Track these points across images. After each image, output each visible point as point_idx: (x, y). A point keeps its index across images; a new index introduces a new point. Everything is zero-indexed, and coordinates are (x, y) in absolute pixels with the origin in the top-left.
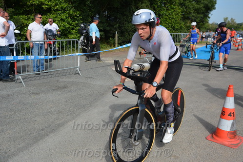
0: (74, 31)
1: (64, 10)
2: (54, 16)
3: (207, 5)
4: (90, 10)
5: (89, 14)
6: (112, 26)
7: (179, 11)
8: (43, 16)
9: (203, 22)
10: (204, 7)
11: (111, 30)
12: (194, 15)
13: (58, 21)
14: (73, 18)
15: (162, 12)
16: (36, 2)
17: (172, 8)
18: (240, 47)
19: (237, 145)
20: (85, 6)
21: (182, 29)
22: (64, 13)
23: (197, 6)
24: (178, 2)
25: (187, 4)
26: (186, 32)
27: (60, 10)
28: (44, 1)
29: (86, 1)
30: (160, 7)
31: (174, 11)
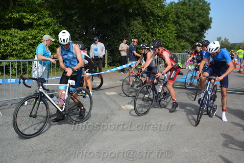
1: (47, 25)
2: (37, 31)
3: (203, 24)
7: (173, 29)
8: (22, 32)
10: (199, 26)
12: (189, 33)
16: (16, 15)
17: (166, 26)
20: (72, 21)
21: (176, 49)
22: (48, 28)
23: (192, 25)
24: (172, 19)
25: (181, 22)
26: (180, 52)
27: (43, 26)
28: (24, 14)
29: (72, 15)
30: (153, 24)
31: (168, 29)
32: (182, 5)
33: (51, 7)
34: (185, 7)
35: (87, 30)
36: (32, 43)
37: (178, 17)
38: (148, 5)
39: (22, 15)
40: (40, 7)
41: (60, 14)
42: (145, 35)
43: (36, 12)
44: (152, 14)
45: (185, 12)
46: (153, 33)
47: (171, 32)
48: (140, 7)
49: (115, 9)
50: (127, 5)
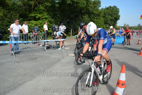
0: (51, 29)
1: (46, 19)
2: (42, 21)
3: (116, 17)
4: (59, 19)
5: (58, 21)
6: (70, 26)
7: (103, 20)
8: (36, 22)
9: (114, 25)
10: (114, 18)
11: (69, 28)
12: (110, 22)
14: (51, 22)
15: (94, 20)
16: (33, 15)
17: (99, 18)
20: (57, 17)
23: (111, 18)
24: (102, 15)
25: (106, 17)
27: (44, 19)
29: (57, 14)
30: (93, 18)
31: (100, 20)
32: (107, 9)
33: (48, 11)
34: (108, 10)
36: (40, 26)
37: (105, 15)
38: (91, 9)
39: (36, 15)
40: (43, 11)
41: (51, 13)
43: (42, 13)
44: (93, 13)
45: (108, 12)
48: (87, 10)
49: (76, 11)
50: (81, 9)
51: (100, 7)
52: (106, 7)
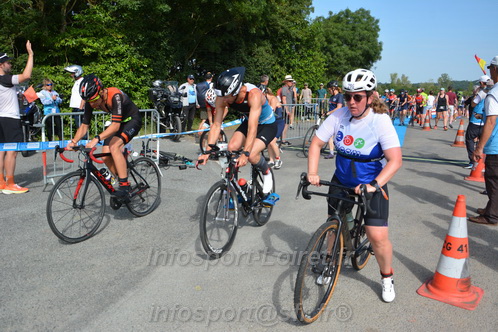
0: (138, 95)
1: (120, 56)
2: (103, 66)
3: (368, 52)
4: (168, 57)
5: (164, 65)
7: (322, 60)
10: (362, 55)
13: (111, 75)
14: (137, 70)
15: (294, 62)
16: (72, 43)
17: (309, 55)
18: (427, 125)
19: (473, 304)
20: (159, 48)
22: (121, 61)
23: (350, 53)
24: (319, 44)
25: (334, 49)
27: (113, 57)
28: (84, 40)
29: (160, 40)
30: (290, 52)
31: (314, 60)
32: (335, 22)
33: (126, 28)
34: (339, 26)
35: (183, 63)
37: (329, 42)
38: (281, 22)
39: (81, 42)
40: (108, 27)
41: (140, 37)
42: (277, 70)
43: (102, 36)
44: (287, 35)
45: (341, 33)
46: (289, 67)
47: (319, 65)
48: (268, 26)
49: (229, 29)
50: (247, 22)
51: (308, 13)
52: (331, 13)
